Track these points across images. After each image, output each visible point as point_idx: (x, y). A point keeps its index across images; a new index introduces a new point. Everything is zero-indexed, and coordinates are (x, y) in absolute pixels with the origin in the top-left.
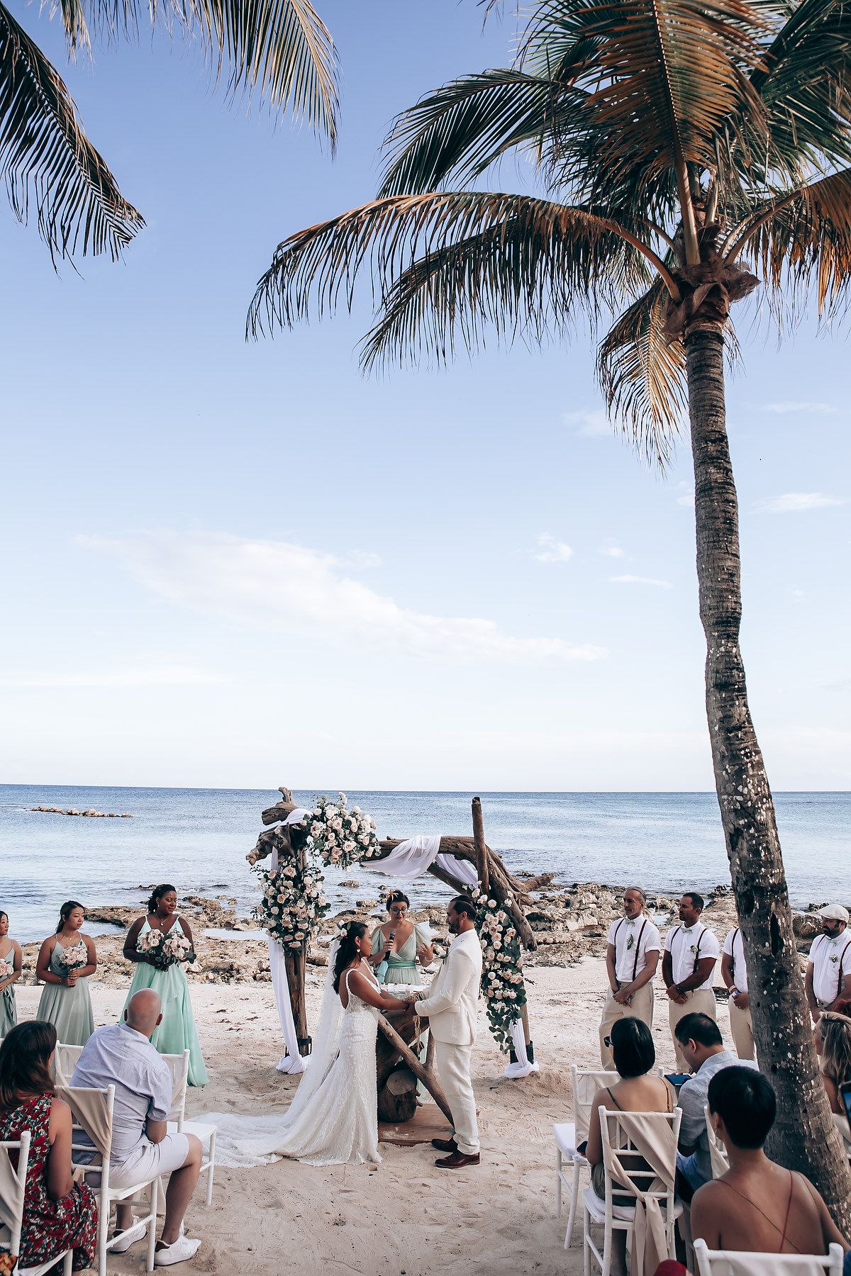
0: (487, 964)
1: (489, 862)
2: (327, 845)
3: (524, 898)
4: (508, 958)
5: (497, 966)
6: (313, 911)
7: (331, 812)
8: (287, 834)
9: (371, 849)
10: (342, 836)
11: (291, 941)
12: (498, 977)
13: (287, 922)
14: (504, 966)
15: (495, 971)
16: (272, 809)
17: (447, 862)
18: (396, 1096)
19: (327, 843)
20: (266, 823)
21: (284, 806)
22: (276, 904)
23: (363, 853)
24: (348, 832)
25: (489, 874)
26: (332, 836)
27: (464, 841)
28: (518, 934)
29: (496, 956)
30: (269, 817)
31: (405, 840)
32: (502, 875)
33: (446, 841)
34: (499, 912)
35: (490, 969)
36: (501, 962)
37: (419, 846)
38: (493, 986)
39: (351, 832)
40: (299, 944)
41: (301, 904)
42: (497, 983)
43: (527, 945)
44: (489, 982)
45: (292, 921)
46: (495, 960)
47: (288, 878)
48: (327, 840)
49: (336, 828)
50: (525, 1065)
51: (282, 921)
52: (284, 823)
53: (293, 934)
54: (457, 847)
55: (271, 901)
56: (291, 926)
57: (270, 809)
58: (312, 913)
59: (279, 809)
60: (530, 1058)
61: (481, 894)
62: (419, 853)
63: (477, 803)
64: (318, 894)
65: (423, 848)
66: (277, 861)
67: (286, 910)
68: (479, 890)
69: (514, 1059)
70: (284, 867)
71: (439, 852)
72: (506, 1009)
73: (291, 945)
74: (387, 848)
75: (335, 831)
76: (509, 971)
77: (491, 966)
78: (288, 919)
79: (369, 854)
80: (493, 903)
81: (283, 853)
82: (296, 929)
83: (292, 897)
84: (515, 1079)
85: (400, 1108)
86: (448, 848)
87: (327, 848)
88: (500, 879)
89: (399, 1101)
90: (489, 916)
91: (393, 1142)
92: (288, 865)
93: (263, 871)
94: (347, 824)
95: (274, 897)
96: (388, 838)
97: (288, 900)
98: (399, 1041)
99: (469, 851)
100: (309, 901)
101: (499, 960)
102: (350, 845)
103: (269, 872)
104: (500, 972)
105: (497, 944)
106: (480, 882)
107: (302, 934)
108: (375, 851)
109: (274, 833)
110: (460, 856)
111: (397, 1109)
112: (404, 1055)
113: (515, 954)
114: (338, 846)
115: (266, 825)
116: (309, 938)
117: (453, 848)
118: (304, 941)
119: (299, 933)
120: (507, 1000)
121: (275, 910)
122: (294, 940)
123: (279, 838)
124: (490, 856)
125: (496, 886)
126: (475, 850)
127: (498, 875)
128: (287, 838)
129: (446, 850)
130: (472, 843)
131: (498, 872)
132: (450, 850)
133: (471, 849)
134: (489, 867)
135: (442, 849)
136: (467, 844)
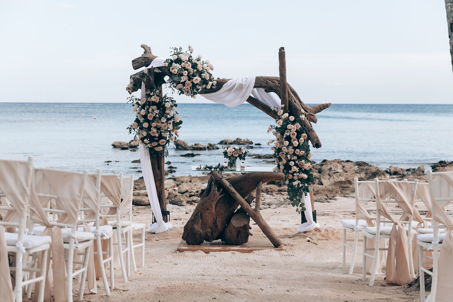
0: (289, 156)
1: (288, 92)
2: (182, 79)
3: (312, 117)
4: (303, 152)
5: (295, 158)
6: (171, 125)
7: (184, 58)
8: (152, 75)
9: (210, 83)
10: (191, 74)
11: (157, 146)
12: (296, 165)
13: (154, 133)
14: (300, 158)
15: (294, 161)
16: (139, 58)
17: (260, 95)
18: (237, 228)
20: (135, 68)
21: (147, 56)
22: (147, 120)
23: (205, 86)
24: (195, 71)
25: (289, 100)
26: (185, 73)
27: (272, 80)
28: (309, 138)
29: (294, 151)
30: (137, 63)
31: (230, 79)
32: (297, 101)
33: (259, 79)
34: (296, 124)
35: (291, 159)
36: (298, 156)
37: (241, 83)
38: (293, 170)
39: (198, 71)
40: (161, 148)
41: (164, 120)
42: (295, 169)
43: (314, 144)
44: (290, 168)
45: (158, 132)
46: (294, 154)
47: (154, 103)
48: (182, 75)
49: (188, 68)
50: (311, 223)
51: (150, 133)
52: (150, 67)
53: (157, 141)
54: (267, 83)
55: (142, 120)
56: (157, 135)
57: (138, 59)
58: (171, 127)
59: (145, 58)
60: (315, 219)
61: (284, 113)
62: (241, 87)
63: (283, 51)
64: (174, 115)
65: (244, 83)
66: (145, 93)
67: (154, 124)
68: (282, 111)
69: (304, 220)
70: (151, 96)
71: (255, 87)
72: (301, 185)
73: (156, 149)
74: (220, 84)
75: (187, 70)
76: (303, 161)
77: (291, 158)
78: (155, 130)
79: (209, 87)
80: (292, 118)
81: (149, 87)
82: (161, 137)
83: (157, 116)
84: (305, 232)
85: (239, 236)
86: (260, 84)
87: (182, 81)
88: (296, 104)
89: (239, 231)
90: (290, 126)
91: (238, 250)
92: (154, 95)
93: (136, 99)
94: (194, 66)
95: (145, 117)
96: (218, 78)
97: (155, 118)
98: (238, 196)
99: (275, 86)
100: (168, 119)
101: (297, 153)
102: (197, 79)
103: (140, 100)
104: (297, 162)
105: (296, 143)
106: (283, 105)
107: (164, 140)
108: (212, 85)
109: (143, 73)
110: (269, 89)
111: (238, 236)
112: (242, 204)
113: (307, 150)
114: (189, 80)
116: (167, 144)
117: (264, 84)
118: (164, 147)
119: (162, 140)
120: (301, 180)
121: (146, 125)
122: (159, 145)
123: (147, 77)
124: (289, 89)
125: (293, 108)
126: (279, 85)
127: (295, 102)
128: (152, 77)
129: (259, 85)
130: (277, 80)
131: (294, 100)
132: (262, 85)
133: (277, 85)
134: (289, 96)
135: (256, 85)
136: (274, 81)
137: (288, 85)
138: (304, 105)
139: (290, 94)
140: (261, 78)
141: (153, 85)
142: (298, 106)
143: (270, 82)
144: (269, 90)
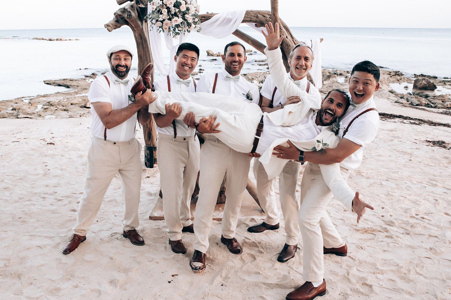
2: (161, 18)
8: (134, 10)
10: (173, 12)
19: (161, 16)
24: (178, 10)
27: (263, 14)
31: (217, 14)
32: (289, 37)
33: (249, 13)
37: (226, 16)
49: (170, 6)
54: (257, 17)
65: (230, 17)
71: (243, 21)
75: (168, 8)
85: (223, 196)
86: (251, 18)
87: (161, 19)
88: (288, 40)
89: (222, 191)
94: (178, 5)
96: (207, 13)
99: (266, 20)
109: (124, 9)
111: (221, 196)
114: (169, 19)
115: (120, 4)
117: (254, 18)
123: (128, 12)
124: (281, 24)
125: (285, 44)
126: (271, 20)
127: (287, 37)
128: (135, 13)
129: (249, 20)
130: (269, 15)
131: (286, 35)
132: (252, 20)
133: (268, 19)
134: (280, 32)
135: (247, 19)
136: (265, 15)
137: (280, 19)
138: (296, 41)
139: (281, 29)
140: (252, 11)
141: (136, 21)
142: (290, 42)
143: (261, 16)
144: (259, 24)
